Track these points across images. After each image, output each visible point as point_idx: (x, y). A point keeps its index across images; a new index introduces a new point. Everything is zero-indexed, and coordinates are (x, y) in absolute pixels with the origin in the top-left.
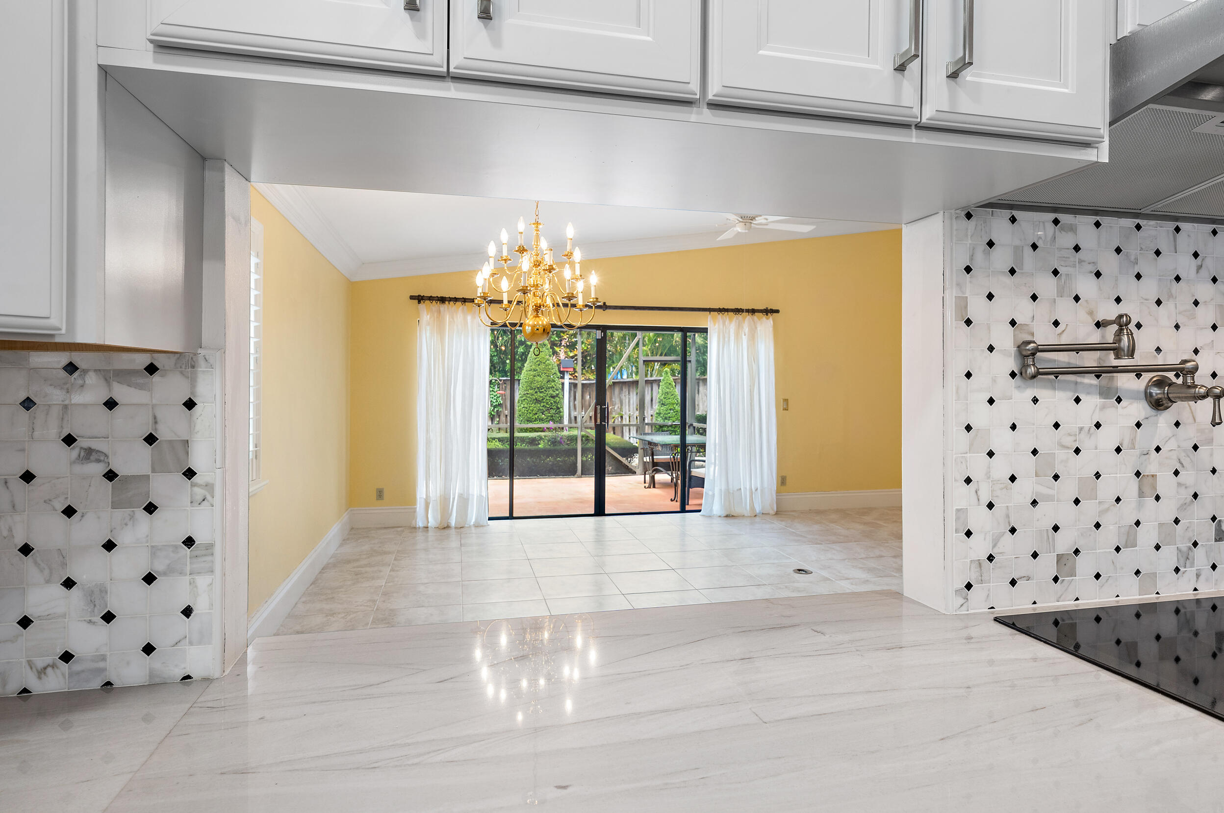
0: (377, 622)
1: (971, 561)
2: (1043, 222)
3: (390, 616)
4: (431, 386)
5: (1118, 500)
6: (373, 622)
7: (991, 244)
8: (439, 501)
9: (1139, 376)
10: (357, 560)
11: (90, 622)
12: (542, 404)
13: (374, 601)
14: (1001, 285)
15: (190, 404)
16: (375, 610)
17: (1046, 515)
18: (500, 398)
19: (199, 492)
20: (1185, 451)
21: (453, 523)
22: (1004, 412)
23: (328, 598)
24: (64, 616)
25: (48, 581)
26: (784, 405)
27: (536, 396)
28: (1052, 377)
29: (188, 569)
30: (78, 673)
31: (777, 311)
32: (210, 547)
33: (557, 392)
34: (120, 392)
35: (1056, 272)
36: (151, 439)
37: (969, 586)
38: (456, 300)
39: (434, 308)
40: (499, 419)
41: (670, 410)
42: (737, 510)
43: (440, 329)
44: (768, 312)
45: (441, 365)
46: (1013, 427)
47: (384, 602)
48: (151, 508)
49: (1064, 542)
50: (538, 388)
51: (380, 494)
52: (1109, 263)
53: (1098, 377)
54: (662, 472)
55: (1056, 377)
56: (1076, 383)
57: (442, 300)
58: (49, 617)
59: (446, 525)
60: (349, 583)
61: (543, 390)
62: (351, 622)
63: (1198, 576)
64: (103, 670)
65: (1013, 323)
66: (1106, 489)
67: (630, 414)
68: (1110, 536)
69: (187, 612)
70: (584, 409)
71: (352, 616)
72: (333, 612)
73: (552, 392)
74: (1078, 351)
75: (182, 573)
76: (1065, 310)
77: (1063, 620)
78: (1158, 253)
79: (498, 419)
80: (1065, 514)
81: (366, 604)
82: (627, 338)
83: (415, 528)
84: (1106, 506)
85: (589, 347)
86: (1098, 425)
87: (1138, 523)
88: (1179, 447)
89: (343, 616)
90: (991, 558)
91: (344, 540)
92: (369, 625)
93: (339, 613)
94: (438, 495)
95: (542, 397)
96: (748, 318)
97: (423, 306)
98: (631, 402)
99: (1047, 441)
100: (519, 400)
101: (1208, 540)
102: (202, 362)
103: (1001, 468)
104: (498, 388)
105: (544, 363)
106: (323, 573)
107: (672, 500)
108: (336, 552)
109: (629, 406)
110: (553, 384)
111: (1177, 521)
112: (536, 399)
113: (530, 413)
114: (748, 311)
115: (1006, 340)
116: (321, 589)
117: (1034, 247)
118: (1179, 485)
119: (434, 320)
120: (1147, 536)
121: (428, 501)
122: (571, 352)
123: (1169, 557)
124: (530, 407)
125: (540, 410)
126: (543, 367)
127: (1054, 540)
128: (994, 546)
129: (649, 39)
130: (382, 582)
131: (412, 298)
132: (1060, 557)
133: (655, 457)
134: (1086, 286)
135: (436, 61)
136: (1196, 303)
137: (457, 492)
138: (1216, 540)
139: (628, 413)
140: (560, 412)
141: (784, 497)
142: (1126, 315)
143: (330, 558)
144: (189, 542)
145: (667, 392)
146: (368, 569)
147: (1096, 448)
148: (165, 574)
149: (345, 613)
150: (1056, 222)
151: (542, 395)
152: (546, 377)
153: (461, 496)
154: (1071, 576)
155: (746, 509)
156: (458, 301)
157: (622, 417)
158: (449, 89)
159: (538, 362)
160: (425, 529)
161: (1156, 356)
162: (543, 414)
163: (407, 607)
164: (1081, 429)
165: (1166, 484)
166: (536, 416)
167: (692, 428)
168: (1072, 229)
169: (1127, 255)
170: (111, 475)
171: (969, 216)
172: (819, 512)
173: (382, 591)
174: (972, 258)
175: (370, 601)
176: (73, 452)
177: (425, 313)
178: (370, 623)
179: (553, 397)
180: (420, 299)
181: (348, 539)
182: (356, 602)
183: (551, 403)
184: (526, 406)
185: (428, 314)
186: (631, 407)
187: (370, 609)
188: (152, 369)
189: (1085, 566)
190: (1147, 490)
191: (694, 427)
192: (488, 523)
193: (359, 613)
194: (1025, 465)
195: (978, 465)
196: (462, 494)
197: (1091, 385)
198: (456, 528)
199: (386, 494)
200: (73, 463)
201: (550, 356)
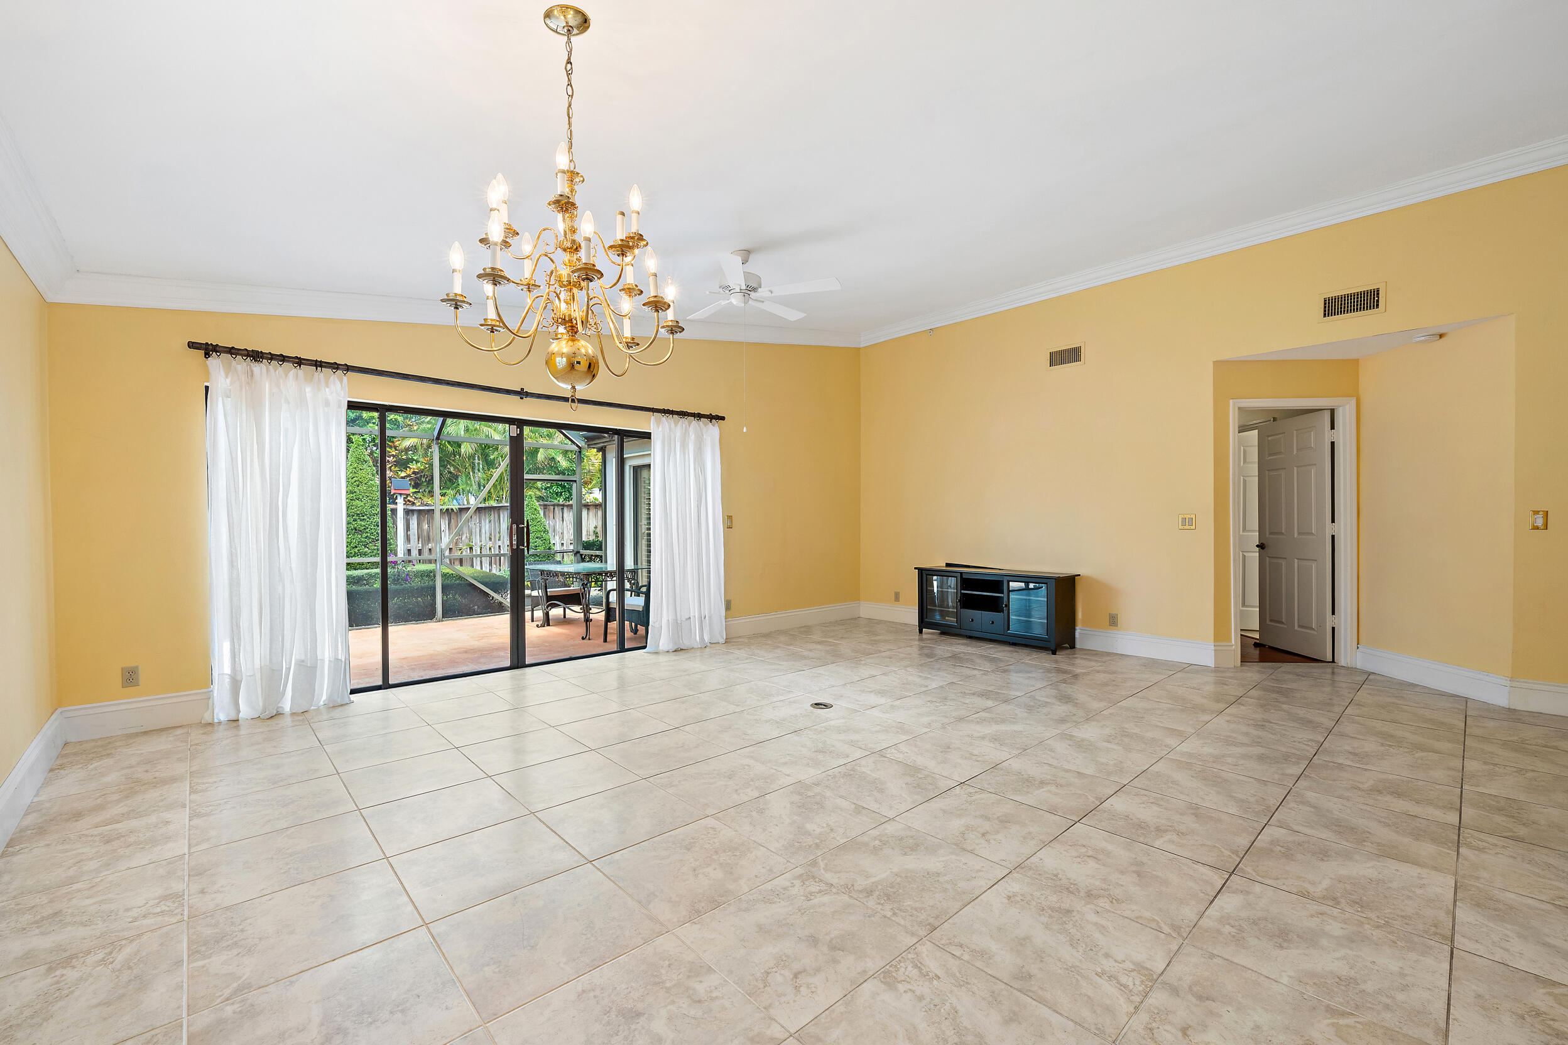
0: (203, 949)
3: (233, 924)
4: (236, 492)
6: (193, 953)
8: (258, 676)
10: (100, 808)
12: (365, 535)
13: (177, 896)
16: (186, 918)
21: (287, 706)
23: (43, 919)
26: (729, 522)
27: (356, 525)
31: (723, 418)
38: (283, 359)
39: (239, 367)
41: (537, 538)
42: (686, 643)
43: (255, 404)
44: (711, 418)
45: (256, 460)
47: (203, 892)
50: (358, 514)
51: (130, 677)
54: (560, 605)
57: (256, 356)
59: (275, 713)
60: (93, 865)
61: (365, 517)
62: (130, 968)
67: (481, 545)
70: (420, 540)
71: (128, 950)
72: (68, 954)
81: (158, 910)
82: (476, 458)
83: (210, 726)
85: (427, 466)
89: (101, 956)
91: (51, 770)
92: (185, 964)
93: (88, 952)
94: (257, 668)
95: (364, 526)
96: (694, 423)
97: (214, 362)
98: (483, 531)
106: (13, 854)
107: (583, 638)
108: (36, 800)
109: (480, 536)
114: (694, 415)
116: (15, 897)
119: (241, 387)
121: (238, 678)
122: (402, 471)
126: (365, 488)
130: (181, 847)
131: (192, 345)
133: (548, 590)
137: (293, 659)
139: (479, 544)
141: (732, 622)
143: (26, 815)
145: (533, 518)
146: (134, 823)
149: (104, 947)
151: (363, 523)
152: (369, 501)
153: (300, 663)
155: (696, 640)
156: (288, 361)
157: (471, 548)
159: (357, 483)
160: (234, 724)
163: (265, 892)
166: (356, 550)
167: (578, 555)
172: (767, 636)
173: (186, 867)
175: (164, 898)
177: (222, 373)
178: (185, 958)
180: (209, 350)
181: (62, 767)
182: (127, 910)
183: (377, 534)
185: (227, 377)
186: (483, 536)
187: (174, 920)
191: (581, 555)
192: (352, 699)
193: (145, 938)
196: (303, 661)
198: (293, 714)
199: (143, 677)
201: (373, 475)
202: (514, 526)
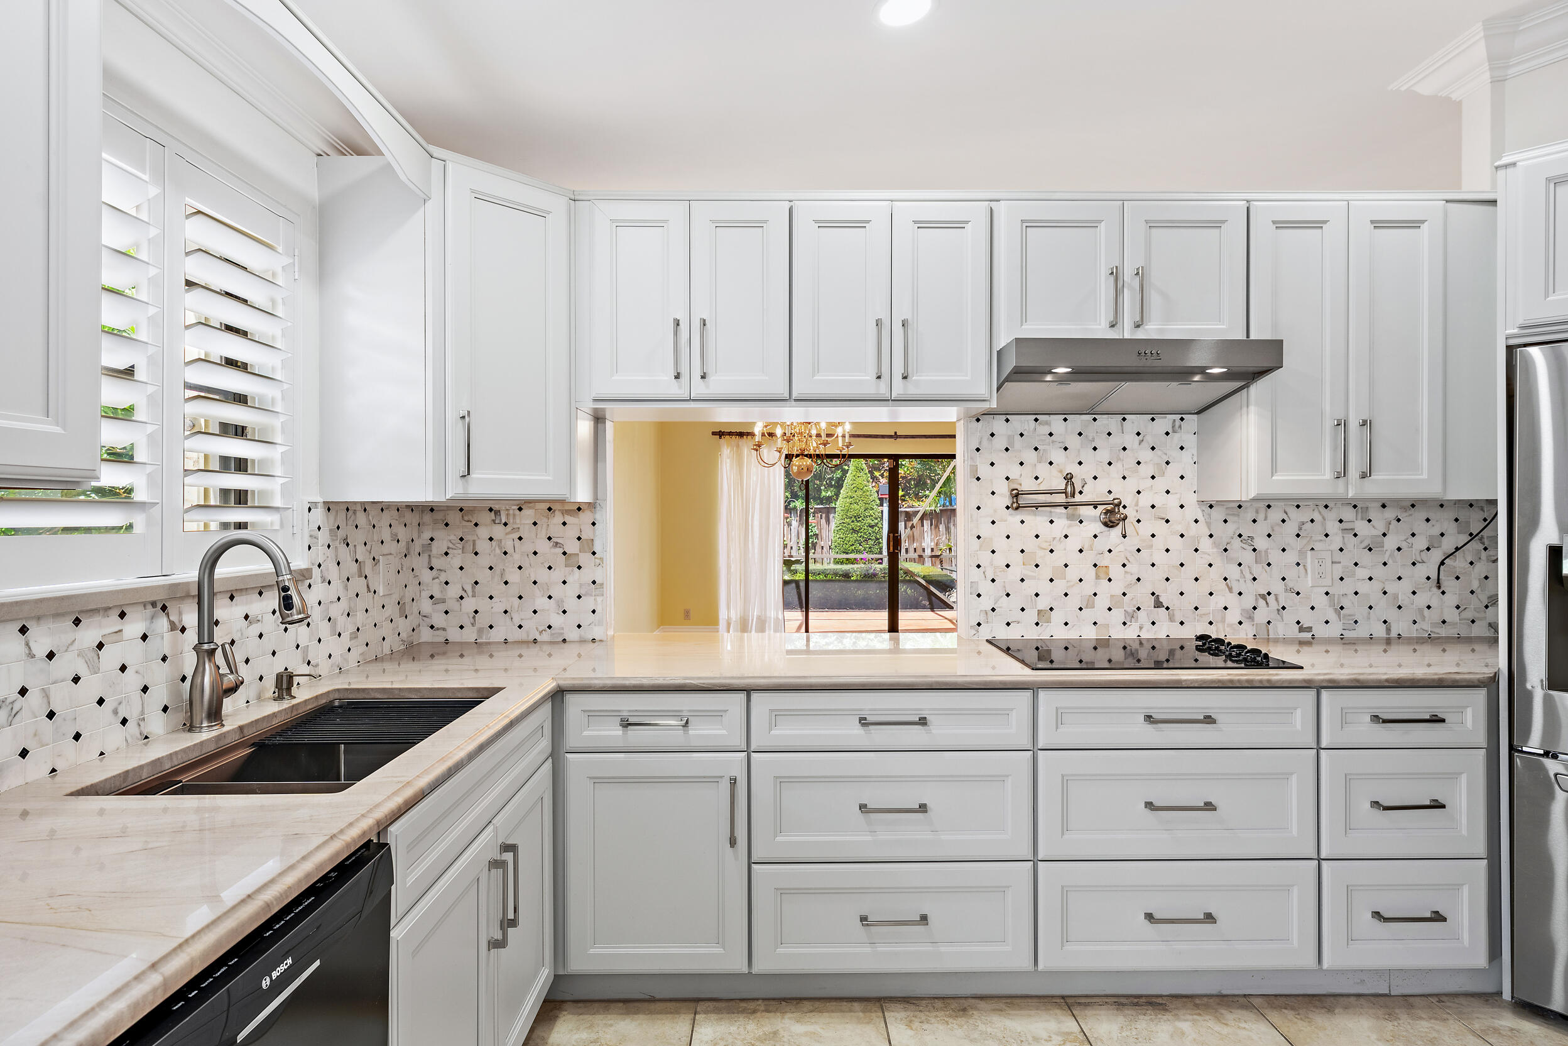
1: (981, 611)
2: (1027, 421)
5: (1081, 580)
7: (992, 435)
8: (739, 622)
9: (1095, 507)
11: (558, 613)
14: (1000, 458)
15: (594, 524)
17: (1030, 587)
18: (816, 528)
19: (598, 561)
20: (1130, 552)
22: (1001, 529)
24: (548, 610)
25: (543, 596)
27: (853, 526)
28: (1034, 508)
29: (594, 594)
30: (554, 634)
32: (602, 584)
33: (876, 521)
34: (568, 519)
35: (1036, 449)
36: (579, 539)
37: (979, 624)
39: (733, 443)
40: (815, 550)
43: (739, 462)
45: (740, 496)
46: (1008, 537)
48: (579, 567)
49: (1043, 603)
50: (855, 516)
51: (687, 614)
52: (1073, 442)
53: (1066, 508)
55: (1037, 509)
56: (1051, 512)
57: (741, 435)
58: (543, 610)
61: (860, 519)
63: (1141, 628)
64: (562, 634)
65: (1007, 478)
66: (1072, 574)
68: (1074, 601)
69: (594, 612)
70: (908, 540)
73: (871, 521)
74: (1051, 494)
75: (591, 595)
76: (1043, 470)
77: (1042, 647)
78: (1109, 434)
79: (813, 551)
80: (1044, 587)
84: (1072, 584)
86: (1066, 536)
87: (1095, 594)
88: (1126, 550)
90: (993, 610)
94: (739, 616)
95: (859, 526)
97: (723, 441)
99: (1031, 545)
100: (834, 530)
101: (1149, 607)
102: (598, 506)
103: (1000, 560)
104: (813, 517)
105: (862, 489)
110: (871, 512)
111: (1124, 594)
112: (853, 529)
113: (846, 544)
115: (1003, 489)
117: (1022, 435)
118: (1126, 572)
119: (734, 453)
120: (1102, 602)
121: (730, 622)
123: (1118, 615)
124: (846, 537)
125: (857, 540)
126: (861, 493)
127: (1036, 602)
128: (995, 603)
129: (767, 378)
131: (714, 433)
132: (1039, 612)
134: (1057, 456)
135: (686, 396)
136: (1139, 463)
137: (755, 614)
138: (1155, 607)
140: (880, 543)
142: (1070, 473)
144: (594, 582)
147: (1065, 549)
148: (585, 595)
150: (1036, 420)
151: (859, 524)
152: (864, 504)
153: (759, 618)
154: (1048, 623)
158: (691, 404)
159: (855, 489)
161: (1108, 496)
162: (860, 545)
164: (1054, 538)
165: (1116, 571)
166: (853, 547)
168: (1047, 423)
169: (1087, 436)
170: (564, 553)
171: (978, 420)
174: (980, 443)
176: (551, 544)
177: (726, 447)
179: (872, 527)
180: (721, 434)
183: (869, 533)
184: (842, 536)
188: (579, 509)
189: (1057, 617)
190: (1102, 575)
194: (1016, 559)
195: (985, 558)
196: (760, 616)
197: (1061, 513)
199: (692, 615)
200: (551, 548)
201: (868, 481)
202: (891, 535)
